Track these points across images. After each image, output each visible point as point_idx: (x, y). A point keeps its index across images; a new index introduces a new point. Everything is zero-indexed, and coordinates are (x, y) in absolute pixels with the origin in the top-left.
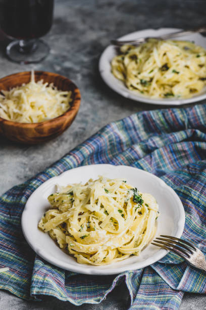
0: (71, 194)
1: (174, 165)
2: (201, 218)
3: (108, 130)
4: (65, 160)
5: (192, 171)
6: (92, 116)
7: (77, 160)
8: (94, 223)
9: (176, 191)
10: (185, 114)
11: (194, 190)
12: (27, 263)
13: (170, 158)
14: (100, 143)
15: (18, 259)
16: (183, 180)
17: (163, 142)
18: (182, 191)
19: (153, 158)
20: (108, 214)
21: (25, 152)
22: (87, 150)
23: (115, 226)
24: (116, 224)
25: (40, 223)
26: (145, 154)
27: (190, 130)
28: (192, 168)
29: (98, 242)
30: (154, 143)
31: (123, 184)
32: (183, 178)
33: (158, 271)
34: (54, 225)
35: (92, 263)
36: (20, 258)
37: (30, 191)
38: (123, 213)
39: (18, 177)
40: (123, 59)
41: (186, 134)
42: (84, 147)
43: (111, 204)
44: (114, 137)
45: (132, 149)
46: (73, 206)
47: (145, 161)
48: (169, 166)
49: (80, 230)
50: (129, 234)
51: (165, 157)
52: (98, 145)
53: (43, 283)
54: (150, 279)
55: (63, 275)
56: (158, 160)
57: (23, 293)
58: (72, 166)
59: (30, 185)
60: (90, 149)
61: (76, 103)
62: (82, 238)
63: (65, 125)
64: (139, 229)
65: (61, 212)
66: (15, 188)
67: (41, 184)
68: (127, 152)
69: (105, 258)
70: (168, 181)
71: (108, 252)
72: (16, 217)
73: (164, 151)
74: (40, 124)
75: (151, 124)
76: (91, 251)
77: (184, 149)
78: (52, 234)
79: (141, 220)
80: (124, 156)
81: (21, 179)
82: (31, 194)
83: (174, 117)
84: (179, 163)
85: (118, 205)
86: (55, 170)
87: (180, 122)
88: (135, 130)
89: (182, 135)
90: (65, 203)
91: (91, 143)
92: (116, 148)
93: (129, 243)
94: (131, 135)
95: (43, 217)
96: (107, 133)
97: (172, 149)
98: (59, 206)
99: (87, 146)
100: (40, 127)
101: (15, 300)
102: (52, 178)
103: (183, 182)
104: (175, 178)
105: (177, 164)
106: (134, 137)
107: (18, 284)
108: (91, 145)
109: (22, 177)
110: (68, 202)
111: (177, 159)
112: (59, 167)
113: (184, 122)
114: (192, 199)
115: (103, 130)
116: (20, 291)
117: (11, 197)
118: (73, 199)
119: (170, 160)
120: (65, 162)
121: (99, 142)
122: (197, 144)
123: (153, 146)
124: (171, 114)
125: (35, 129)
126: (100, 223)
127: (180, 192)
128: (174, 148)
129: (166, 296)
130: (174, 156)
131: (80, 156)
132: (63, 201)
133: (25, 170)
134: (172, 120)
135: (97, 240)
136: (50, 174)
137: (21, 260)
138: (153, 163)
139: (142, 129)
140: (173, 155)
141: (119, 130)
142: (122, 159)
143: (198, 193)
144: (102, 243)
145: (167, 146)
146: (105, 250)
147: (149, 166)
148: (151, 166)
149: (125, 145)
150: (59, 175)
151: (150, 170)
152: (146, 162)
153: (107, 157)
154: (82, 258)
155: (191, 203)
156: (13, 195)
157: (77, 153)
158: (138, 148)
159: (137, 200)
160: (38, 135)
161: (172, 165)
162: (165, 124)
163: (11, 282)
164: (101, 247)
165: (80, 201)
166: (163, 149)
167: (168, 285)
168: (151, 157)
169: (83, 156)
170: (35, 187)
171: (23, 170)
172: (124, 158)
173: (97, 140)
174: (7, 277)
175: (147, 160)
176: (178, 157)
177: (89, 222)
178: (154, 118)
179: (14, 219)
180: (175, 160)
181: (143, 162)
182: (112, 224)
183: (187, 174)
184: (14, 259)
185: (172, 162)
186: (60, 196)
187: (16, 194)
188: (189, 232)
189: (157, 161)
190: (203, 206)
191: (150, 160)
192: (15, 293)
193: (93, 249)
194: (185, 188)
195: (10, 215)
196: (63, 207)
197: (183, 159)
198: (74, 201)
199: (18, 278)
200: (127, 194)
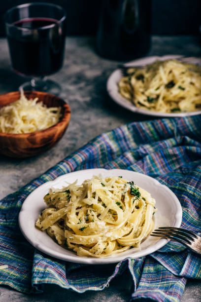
0: (68, 191)
1: (166, 170)
3: (99, 139)
4: (59, 167)
5: (185, 171)
6: (81, 134)
7: (70, 167)
9: (171, 188)
10: (174, 123)
11: (189, 186)
12: (26, 261)
13: (162, 163)
14: (92, 152)
15: (17, 258)
16: (177, 179)
17: (154, 149)
18: (177, 187)
19: (145, 162)
20: (106, 207)
21: (18, 167)
22: (80, 158)
23: (114, 218)
24: (114, 215)
25: (37, 222)
26: (136, 161)
27: (179, 137)
28: (185, 169)
29: (98, 234)
30: (145, 150)
31: (119, 179)
32: (177, 178)
33: (159, 260)
34: (52, 222)
35: (92, 255)
36: (19, 257)
37: (25, 195)
38: (121, 205)
39: (11, 187)
41: (176, 141)
42: (77, 155)
43: (108, 197)
44: (105, 146)
45: (124, 156)
46: (70, 201)
47: (137, 165)
48: (161, 170)
49: (78, 224)
50: (128, 226)
51: (157, 162)
52: (90, 153)
53: (44, 273)
54: (152, 269)
55: (64, 267)
56: (150, 165)
57: (24, 287)
58: (66, 171)
60: (83, 156)
61: (67, 115)
62: (82, 230)
63: (56, 136)
64: (138, 221)
65: (57, 209)
66: (10, 196)
67: (35, 189)
68: (120, 159)
69: (105, 249)
70: (162, 181)
71: (108, 244)
72: (13, 220)
73: (156, 156)
74: (33, 134)
75: (141, 135)
76: (91, 242)
77: (175, 154)
78: (50, 231)
79: (139, 214)
80: (116, 162)
81: (15, 189)
82: (26, 197)
83: (163, 126)
84: (170, 167)
85: (116, 198)
86: (49, 175)
87: (169, 130)
88: (126, 141)
89: (171, 142)
90: (62, 200)
91: (83, 151)
92: (107, 158)
93: (129, 234)
94: (122, 146)
95: (40, 216)
96: (99, 142)
97: (163, 154)
98: (55, 204)
99: (79, 154)
100: (32, 137)
101: (15, 294)
102: (46, 183)
104: (169, 179)
105: (168, 168)
106: (124, 147)
107: (18, 280)
109: (16, 187)
110: (65, 199)
111: (169, 164)
112: (53, 173)
113: (173, 131)
114: (187, 194)
115: (94, 140)
116: (20, 286)
117: (7, 204)
118: (70, 195)
119: (161, 165)
121: (91, 150)
122: (188, 147)
123: (144, 152)
124: (160, 123)
125: (28, 139)
126: (99, 215)
127: (176, 189)
128: (165, 153)
129: (169, 282)
130: (166, 160)
131: (73, 163)
132: (59, 198)
133: (18, 182)
134: (161, 129)
135: (96, 231)
136: (45, 179)
137: (19, 259)
138: (146, 167)
139: (132, 140)
140: (164, 160)
141: (110, 140)
143: (193, 187)
144: (101, 234)
145: (158, 152)
146: (105, 242)
147: (142, 170)
148: (144, 170)
149: (116, 155)
150: (53, 180)
152: (139, 167)
154: (81, 250)
155: (187, 197)
156: (9, 202)
157: (70, 160)
158: (129, 155)
159: (134, 193)
160: (31, 146)
161: (164, 169)
162: (155, 133)
163: (11, 279)
164: (100, 238)
165: (77, 197)
166: (155, 154)
167: (171, 272)
168: (143, 162)
169: (76, 162)
170: (30, 191)
171: (16, 182)
172: (116, 164)
173: (89, 149)
174: (7, 274)
175: (140, 165)
176: (169, 161)
177: (87, 215)
178: (144, 128)
179: (10, 222)
180: (166, 165)
181: (135, 166)
182: (111, 215)
183: (179, 174)
184: (12, 258)
185: (164, 167)
186: (57, 195)
187: (11, 201)
188: (187, 224)
189: (149, 166)
190: (199, 200)
191: (142, 165)
192: (16, 287)
193: (93, 240)
194: (180, 184)
195: (6, 220)
196: (60, 204)
197: (175, 163)
198: (71, 197)
199: (17, 275)
200: (124, 187)
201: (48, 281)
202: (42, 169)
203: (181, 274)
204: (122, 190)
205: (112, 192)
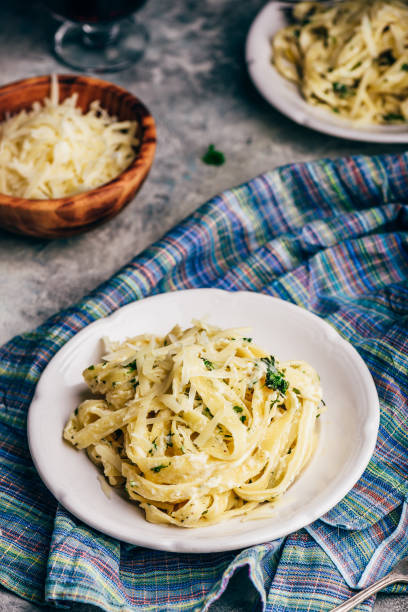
0: (133, 366)
1: (357, 285)
3: (215, 208)
4: (122, 281)
5: (395, 302)
6: (183, 168)
7: (148, 279)
8: (181, 436)
9: (360, 350)
10: (383, 170)
11: (399, 353)
12: (40, 517)
13: (350, 270)
14: (199, 240)
15: (22, 508)
16: (376, 324)
17: (334, 234)
18: (374, 351)
19: (312, 271)
20: (211, 416)
21: (41, 254)
22: (169, 257)
23: (226, 442)
24: (228, 438)
25: (66, 430)
26: (294, 260)
27: (391, 207)
28: (396, 297)
29: (191, 481)
30: (314, 236)
31: (244, 346)
32: (376, 319)
33: (320, 540)
34: (97, 437)
36: (26, 506)
37: (47, 353)
38: (244, 413)
39: (23, 313)
41: (385, 215)
42: (164, 250)
43: (218, 394)
44: (228, 223)
45: (267, 251)
46: (137, 396)
47: (295, 278)
48: (347, 287)
49: (150, 452)
50: (257, 459)
51: (337, 269)
52: (194, 245)
53: (71, 574)
54: (301, 553)
55: (117, 551)
56: (324, 275)
57: (31, 587)
58: (138, 292)
59: (48, 339)
60: (176, 253)
61: (146, 149)
62: (156, 470)
63: (121, 201)
64: (280, 445)
65: (111, 407)
66: (17, 341)
67: (70, 337)
68: (258, 257)
69: (206, 512)
70: (344, 325)
71: (212, 500)
72: (18, 411)
73: (336, 256)
74: (67, 202)
75: (310, 192)
76: (176, 497)
77: (380, 252)
78: (93, 454)
79: (285, 426)
80: (251, 266)
81: (30, 318)
82: (50, 359)
83: (360, 175)
84: (368, 278)
85: (233, 395)
86: (101, 303)
87: (372, 185)
88: (276, 204)
89: (375, 218)
90: (120, 387)
91: (179, 239)
92: (233, 245)
93: (258, 476)
94: (266, 216)
95: (73, 416)
96: (213, 216)
97: (353, 252)
98: (106, 392)
99: (169, 247)
100: (65, 209)
101: (13, 604)
102: (94, 324)
103: (376, 328)
104: (359, 319)
105: (363, 281)
106: (272, 220)
107: (20, 567)
108: (178, 243)
109: (33, 313)
110: (126, 387)
111: (365, 272)
112: (110, 296)
113: (380, 188)
114: (394, 373)
115: (204, 209)
116: (25, 584)
117: (9, 363)
118: (137, 378)
119: (349, 275)
120: (123, 284)
121: (195, 235)
123: (313, 242)
124: (353, 168)
125: (58, 212)
126: (195, 435)
127: (370, 354)
128: (357, 249)
130: (358, 265)
131: (156, 270)
132: (114, 384)
133: (39, 298)
134: (354, 182)
135: (187, 474)
136: (91, 312)
137: (27, 511)
138: (313, 282)
139: (289, 201)
140: (355, 263)
141: (240, 206)
142: (245, 273)
144: (198, 481)
145: (342, 244)
146: (206, 496)
147: (304, 290)
148: (308, 290)
149: (252, 237)
150: (109, 314)
151: (306, 297)
152: (298, 282)
153: (214, 265)
154: (154, 511)
155: (392, 381)
156: (13, 359)
157: (148, 263)
158: (280, 249)
159: (275, 383)
160: (64, 224)
161: (353, 284)
162: (340, 190)
163: (6, 562)
164: (195, 489)
165: (152, 384)
166: (334, 252)
168: (308, 269)
169: (162, 269)
170: (57, 342)
171: (35, 297)
172: (250, 270)
173: (192, 233)
175: (299, 278)
176: (366, 266)
177: (171, 434)
178: (316, 179)
179: (14, 414)
180: (360, 274)
181: (290, 282)
182: (221, 438)
183: (385, 309)
184: (13, 508)
185: (354, 278)
186: (109, 371)
187: (19, 357)
189: (320, 277)
191: (305, 277)
192: (15, 587)
193: (178, 494)
194: (380, 345)
195: (6, 405)
196: (115, 396)
197: (378, 271)
198: (138, 383)
199: (20, 553)
200: (253, 370)
201: (78, 596)
202: (91, 266)
204: (249, 376)
205: (226, 381)
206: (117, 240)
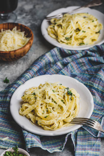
0: (34, 94)
1: (79, 70)
2: (101, 97)
5: (90, 73)
7: (31, 74)
8: (50, 109)
9: (85, 84)
11: (95, 84)
12: (17, 133)
13: (77, 67)
14: (41, 65)
15: (12, 131)
16: (87, 78)
17: (71, 59)
20: (56, 103)
22: (35, 69)
23: (61, 109)
24: (61, 108)
25: (20, 111)
26: (63, 66)
27: (84, 52)
28: (90, 71)
29: (54, 119)
30: (67, 60)
31: (60, 86)
32: (86, 77)
33: (85, 129)
34: (28, 112)
35: (52, 129)
36: (13, 131)
37: (10, 94)
38: (64, 102)
40: (54, 27)
41: (82, 54)
42: (34, 68)
43: (57, 98)
45: (56, 65)
46: (37, 101)
47: (65, 70)
48: (77, 71)
49: (43, 113)
50: (68, 112)
51: (74, 67)
52: (40, 66)
54: (82, 133)
55: (39, 137)
58: (29, 78)
59: (10, 91)
60: (37, 68)
62: (46, 117)
64: (73, 108)
65: (30, 104)
67: (15, 90)
68: (54, 66)
69: (58, 126)
70: (79, 79)
71: (59, 123)
72: (6, 109)
73: (73, 64)
76: (51, 123)
77: (83, 62)
78: (28, 116)
80: (53, 69)
82: (12, 95)
85: (60, 98)
86: (21, 81)
89: (80, 55)
91: (37, 65)
93: (69, 116)
94: (55, 59)
95: (21, 108)
96: (44, 59)
97: (77, 63)
98: (28, 101)
99: (35, 67)
102: (20, 86)
103: (87, 79)
104: (82, 78)
105: (80, 69)
108: (37, 66)
110: (33, 99)
111: (80, 67)
112: (23, 79)
114: (94, 88)
117: (0, 98)
118: (36, 97)
119: (77, 68)
120: (25, 76)
121: (41, 64)
122: (90, 58)
123: (67, 62)
126: (53, 108)
127: (88, 85)
128: (78, 62)
129: (92, 141)
131: (32, 72)
132: (30, 99)
135: (53, 117)
136: (19, 83)
137: (13, 132)
138: (69, 70)
139: (59, 55)
140: (78, 65)
141: (50, 56)
142: (52, 70)
143: (97, 85)
144: (56, 118)
145: (74, 61)
146: (58, 122)
147: (67, 73)
148: (68, 73)
150: (23, 83)
151: (68, 74)
152: (66, 71)
154: (46, 127)
155: (94, 90)
157: (31, 71)
158: (59, 64)
159: (69, 94)
161: (78, 70)
163: (11, 144)
164: (55, 121)
165: (40, 98)
168: (67, 68)
169: (34, 72)
170: (12, 91)
173: (40, 63)
174: (9, 142)
175: (66, 70)
176: (80, 65)
177: (47, 109)
179: (5, 110)
180: (79, 67)
181: (64, 71)
182: (60, 108)
183: (88, 75)
184: (10, 132)
186: (28, 96)
187: (2, 96)
188: (96, 105)
189: (70, 69)
190: (101, 91)
191: (67, 69)
193: (52, 122)
194: (90, 83)
195: (2, 108)
196: (31, 102)
197: (83, 66)
198: (37, 98)
199: (14, 142)
200: (64, 91)
203: (98, 136)
204: (63, 92)
205: (58, 94)
206: (18, 67)
